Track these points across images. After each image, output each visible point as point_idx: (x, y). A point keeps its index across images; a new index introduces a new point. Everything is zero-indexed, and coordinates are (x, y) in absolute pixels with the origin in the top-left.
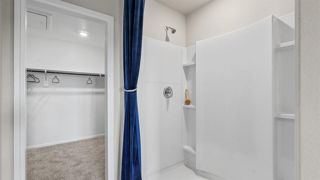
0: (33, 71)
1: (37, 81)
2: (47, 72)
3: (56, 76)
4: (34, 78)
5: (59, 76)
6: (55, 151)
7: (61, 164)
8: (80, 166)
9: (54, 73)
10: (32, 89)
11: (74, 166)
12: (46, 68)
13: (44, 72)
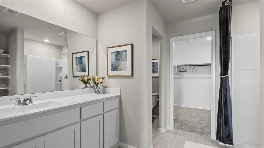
0: (183, 66)
1: (185, 71)
2: (190, 66)
3: (194, 68)
4: (184, 69)
5: (196, 67)
6: (193, 111)
7: (193, 117)
8: (202, 122)
9: (193, 66)
10: (183, 75)
11: (199, 120)
12: (189, 64)
13: (188, 66)
